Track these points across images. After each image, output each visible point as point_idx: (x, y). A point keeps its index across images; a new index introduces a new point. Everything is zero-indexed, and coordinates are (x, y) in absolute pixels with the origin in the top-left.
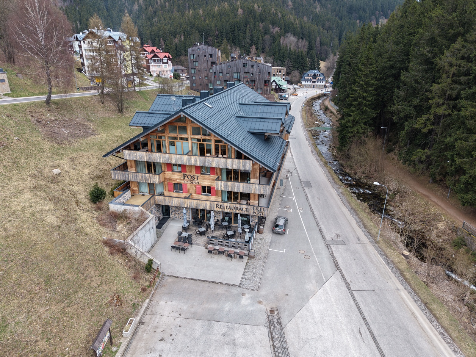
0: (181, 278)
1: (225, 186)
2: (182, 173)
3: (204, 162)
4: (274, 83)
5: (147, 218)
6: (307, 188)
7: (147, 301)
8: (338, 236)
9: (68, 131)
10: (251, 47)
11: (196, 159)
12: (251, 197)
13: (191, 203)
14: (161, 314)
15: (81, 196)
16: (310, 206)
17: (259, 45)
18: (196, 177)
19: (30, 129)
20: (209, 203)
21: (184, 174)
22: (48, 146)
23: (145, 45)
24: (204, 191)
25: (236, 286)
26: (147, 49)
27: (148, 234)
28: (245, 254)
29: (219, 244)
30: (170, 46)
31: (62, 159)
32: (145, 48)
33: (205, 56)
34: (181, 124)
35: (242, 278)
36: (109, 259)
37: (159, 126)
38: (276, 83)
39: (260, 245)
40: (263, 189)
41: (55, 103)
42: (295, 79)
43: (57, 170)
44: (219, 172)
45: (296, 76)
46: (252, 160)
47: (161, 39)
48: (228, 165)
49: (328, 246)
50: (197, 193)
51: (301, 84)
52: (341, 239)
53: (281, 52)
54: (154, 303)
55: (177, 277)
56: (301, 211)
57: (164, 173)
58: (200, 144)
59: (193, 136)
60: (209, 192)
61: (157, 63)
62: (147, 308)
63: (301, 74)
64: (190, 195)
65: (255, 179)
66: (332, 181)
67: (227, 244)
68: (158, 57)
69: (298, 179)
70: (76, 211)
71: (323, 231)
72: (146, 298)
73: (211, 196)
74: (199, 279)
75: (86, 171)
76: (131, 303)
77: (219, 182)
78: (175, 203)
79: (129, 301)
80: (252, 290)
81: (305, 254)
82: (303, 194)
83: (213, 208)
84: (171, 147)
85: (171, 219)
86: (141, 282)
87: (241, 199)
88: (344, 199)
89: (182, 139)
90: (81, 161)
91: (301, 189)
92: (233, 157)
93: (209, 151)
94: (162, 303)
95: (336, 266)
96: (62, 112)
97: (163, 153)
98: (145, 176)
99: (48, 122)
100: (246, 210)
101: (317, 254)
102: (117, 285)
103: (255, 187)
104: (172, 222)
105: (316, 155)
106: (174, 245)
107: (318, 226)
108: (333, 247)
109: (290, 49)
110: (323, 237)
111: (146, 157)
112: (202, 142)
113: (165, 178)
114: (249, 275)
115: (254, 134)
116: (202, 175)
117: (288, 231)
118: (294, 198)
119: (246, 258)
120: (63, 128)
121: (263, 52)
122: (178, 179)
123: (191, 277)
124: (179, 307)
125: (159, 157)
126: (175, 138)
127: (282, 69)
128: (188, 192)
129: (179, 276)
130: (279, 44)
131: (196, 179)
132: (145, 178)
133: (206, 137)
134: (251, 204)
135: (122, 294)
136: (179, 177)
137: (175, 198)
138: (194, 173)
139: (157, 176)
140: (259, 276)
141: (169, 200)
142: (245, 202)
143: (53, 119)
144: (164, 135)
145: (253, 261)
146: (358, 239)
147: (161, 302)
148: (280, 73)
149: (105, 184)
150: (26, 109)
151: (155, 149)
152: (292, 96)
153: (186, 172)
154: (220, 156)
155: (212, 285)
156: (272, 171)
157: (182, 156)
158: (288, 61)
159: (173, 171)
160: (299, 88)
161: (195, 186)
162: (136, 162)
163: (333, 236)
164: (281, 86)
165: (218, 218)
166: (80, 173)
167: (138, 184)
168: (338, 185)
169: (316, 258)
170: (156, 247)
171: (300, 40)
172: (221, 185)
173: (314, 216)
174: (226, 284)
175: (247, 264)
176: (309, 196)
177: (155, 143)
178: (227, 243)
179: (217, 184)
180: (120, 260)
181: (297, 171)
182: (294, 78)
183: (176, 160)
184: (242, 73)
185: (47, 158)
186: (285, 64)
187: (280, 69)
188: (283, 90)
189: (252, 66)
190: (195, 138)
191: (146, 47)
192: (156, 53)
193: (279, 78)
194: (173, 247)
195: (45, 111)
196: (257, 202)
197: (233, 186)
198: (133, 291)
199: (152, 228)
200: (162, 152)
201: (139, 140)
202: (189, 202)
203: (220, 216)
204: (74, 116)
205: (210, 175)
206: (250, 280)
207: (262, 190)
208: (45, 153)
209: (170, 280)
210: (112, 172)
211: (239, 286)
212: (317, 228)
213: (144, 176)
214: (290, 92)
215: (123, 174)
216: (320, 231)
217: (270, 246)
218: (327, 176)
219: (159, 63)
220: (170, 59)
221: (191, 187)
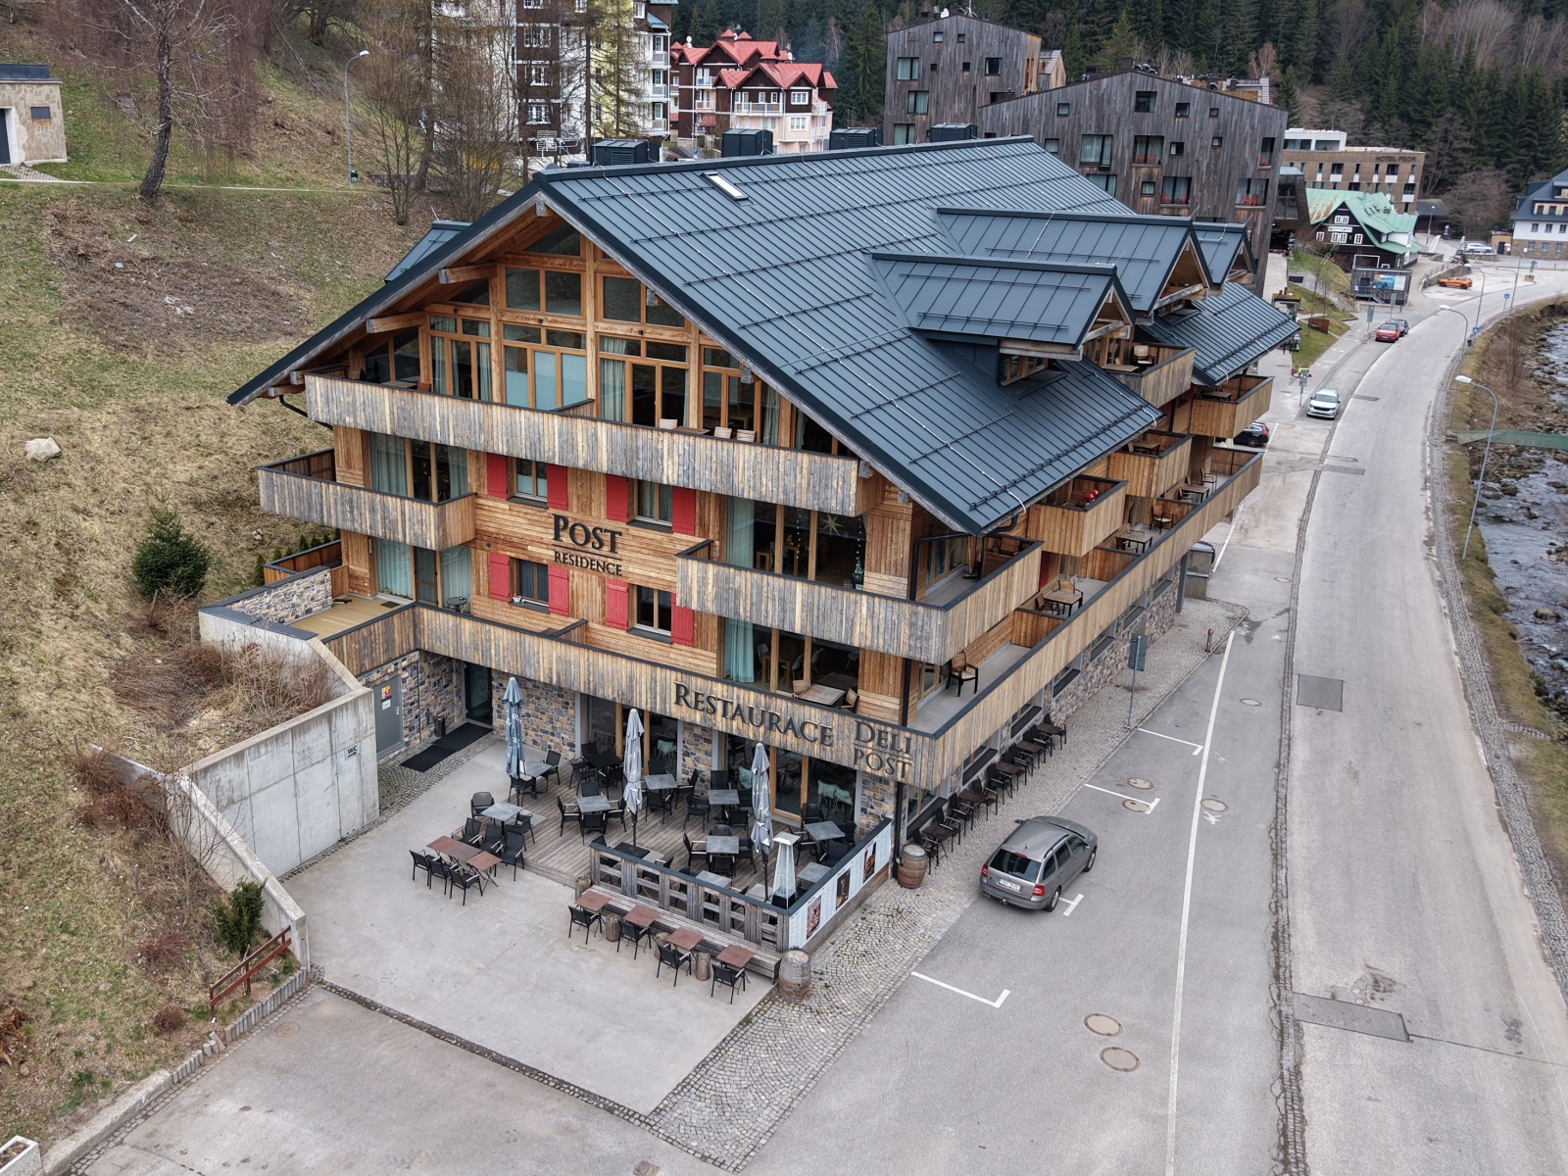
0: (386, 1012)
1: (725, 591)
2: (552, 511)
3: (630, 454)
4: (1343, 219)
5: (329, 699)
6: (1312, 711)
7: (159, 1078)
8: (1379, 984)
9: (189, 309)
10: (1253, 55)
11: (595, 434)
12: (867, 669)
13: (568, 663)
14: (182, 1159)
15: (103, 564)
16: (1281, 803)
17: (1301, 45)
18: (607, 537)
19: (23, 277)
20: (643, 672)
21: (557, 518)
22: (61, 351)
23: (729, 33)
24: (645, 616)
25: (628, 1115)
26: (732, 50)
27: (321, 774)
28: (752, 961)
29: (641, 890)
30: (861, 49)
31: (96, 406)
32: (724, 44)
33: (966, 66)
34: (558, 263)
35: (685, 1084)
36: (64, 841)
37: (446, 261)
38: (1353, 220)
39: (872, 939)
40: (912, 625)
41: (185, 199)
42: (1472, 213)
43: (44, 442)
44: (712, 517)
45: (1485, 197)
46: (859, 459)
47: (833, 21)
48: (738, 477)
49: (1285, 1030)
50: (609, 622)
51: (1506, 239)
52: (1391, 1004)
53: (1416, 75)
54: (187, 1096)
55: (369, 1005)
56: (1213, 819)
57: (477, 506)
58: (636, 367)
59: (605, 326)
60: (665, 623)
61: (762, 108)
62: (143, 1112)
63: (1519, 187)
64: (573, 626)
65: (888, 572)
66: (1487, 698)
67: (682, 897)
68: (770, 81)
69: (1276, 657)
70: (36, 615)
71: (1295, 941)
72: (164, 1063)
73: (670, 641)
74: (466, 1036)
75: (183, 470)
76: (72, 1067)
77: (693, 567)
78: (497, 654)
79: (67, 1056)
80: (704, 1158)
81: (1115, 1041)
82: (1273, 733)
83: (664, 701)
84: (514, 377)
85: (494, 735)
86: (173, 981)
87: (814, 680)
88: (1516, 799)
89: (555, 338)
90: (181, 427)
91: (1271, 709)
92: (785, 440)
93: (675, 408)
94: (225, 1107)
95: (1284, 1148)
96: (198, 237)
97: (479, 400)
98: (384, 507)
99: (119, 265)
100: (817, 734)
101: (1192, 1053)
102: (43, 968)
103: (872, 614)
104: (490, 751)
105: (1449, 563)
106: (432, 852)
107: (1276, 907)
108: (1317, 1043)
109: (1469, 61)
110: (1280, 974)
111: (392, 413)
112: (643, 360)
113: (477, 532)
114: (728, 1081)
115: (940, 342)
116: (634, 530)
117: (1074, 904)
118: (1203, 750)
119: (756, 991)
120: (172, 294)
121: (1317, 80)
122: (532, 542)
123: (429, 1020)
124: (290, 1147)
125: (442, 418)
126: (531, 334)
127: (1404, 159)
128: (567, 611)
129: (378, 1000)
130: (1408, 41)
131: (606, 549)
132: (384, 518)
133: (666, 334)
134: (863, 710)
135: (48, 1013)
136: (535, 532)
137: (499, 631)
138: (598, 517)
139: (429, 512)
140: (784, 1095)
141: (474, 634)
142: (830, 695)
143: (146, 253)
144: (483, 314)
145: (789, 1013)
146: (1514, 1029)
147: (222, 1102)
148: (1391, 179)
149: (250, 538)
150: (43, 205)
151: (448, 380)
152: (1437, 288)
153: (566, 507)
154: (723, 432)
155: (506, 1080)
156: (957, 527)
157: (536, 417)
158: (1451, 120)
159: (511, 498)
160: (1495, 259)
161: (602, 582)
162: (369, 439)
163: (1349, 981)
164: (1378, 234)
165: (701, 767)
166: (153, 472)
167: (374, 544)
168: (1515, 720)
169: (1174, 1078)
170: (355, 848)
171: (1536, 23)
172: (703, 581)
173: (1277, 854)
174: (584, 1094)
175: (747, 1021)
176: (1300, 752)
177: (447, 356)
178: (683, 888)
179: (684, 578)
180: (117, 862)
181: (1293, 622)
182: (1470, 209)
183: (511, 435)
184: (1125, 138)
185: (33, 391)
186: (1429, 135)
187: (1390, 158)
188: (1390, 258)
189: (1182, 108)
190: (615, 338)
191: (730, 39)
192: (764, 66)
193: (1384, 199)
194: (418, 859)
195: (128, 221)
196: (893, 703)
197: (759, 594)
198: (112, 1012)
199: (352, 752)
200: (475, 395)
201: (363, 327)
202: (559, 658)
203: (709, 754)
204: (248, 256)
205: (669, 530)
206: (721, 1105)
207: (905, 630)
208: (37, 374)
209: (328, 1007)
210: (262, 474)
211: (644, 1120)
212: (1264, 923)
213: (378, 507)
214: (1426, 268)
215: (299, 488)
216: (1279, 938)
217: (931, 956)
218: (1466, 668)
219: (770, 108)
220: (825, 93)
221: (586, 590)
